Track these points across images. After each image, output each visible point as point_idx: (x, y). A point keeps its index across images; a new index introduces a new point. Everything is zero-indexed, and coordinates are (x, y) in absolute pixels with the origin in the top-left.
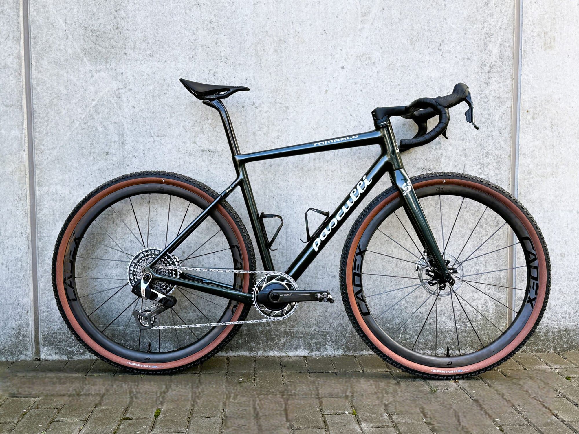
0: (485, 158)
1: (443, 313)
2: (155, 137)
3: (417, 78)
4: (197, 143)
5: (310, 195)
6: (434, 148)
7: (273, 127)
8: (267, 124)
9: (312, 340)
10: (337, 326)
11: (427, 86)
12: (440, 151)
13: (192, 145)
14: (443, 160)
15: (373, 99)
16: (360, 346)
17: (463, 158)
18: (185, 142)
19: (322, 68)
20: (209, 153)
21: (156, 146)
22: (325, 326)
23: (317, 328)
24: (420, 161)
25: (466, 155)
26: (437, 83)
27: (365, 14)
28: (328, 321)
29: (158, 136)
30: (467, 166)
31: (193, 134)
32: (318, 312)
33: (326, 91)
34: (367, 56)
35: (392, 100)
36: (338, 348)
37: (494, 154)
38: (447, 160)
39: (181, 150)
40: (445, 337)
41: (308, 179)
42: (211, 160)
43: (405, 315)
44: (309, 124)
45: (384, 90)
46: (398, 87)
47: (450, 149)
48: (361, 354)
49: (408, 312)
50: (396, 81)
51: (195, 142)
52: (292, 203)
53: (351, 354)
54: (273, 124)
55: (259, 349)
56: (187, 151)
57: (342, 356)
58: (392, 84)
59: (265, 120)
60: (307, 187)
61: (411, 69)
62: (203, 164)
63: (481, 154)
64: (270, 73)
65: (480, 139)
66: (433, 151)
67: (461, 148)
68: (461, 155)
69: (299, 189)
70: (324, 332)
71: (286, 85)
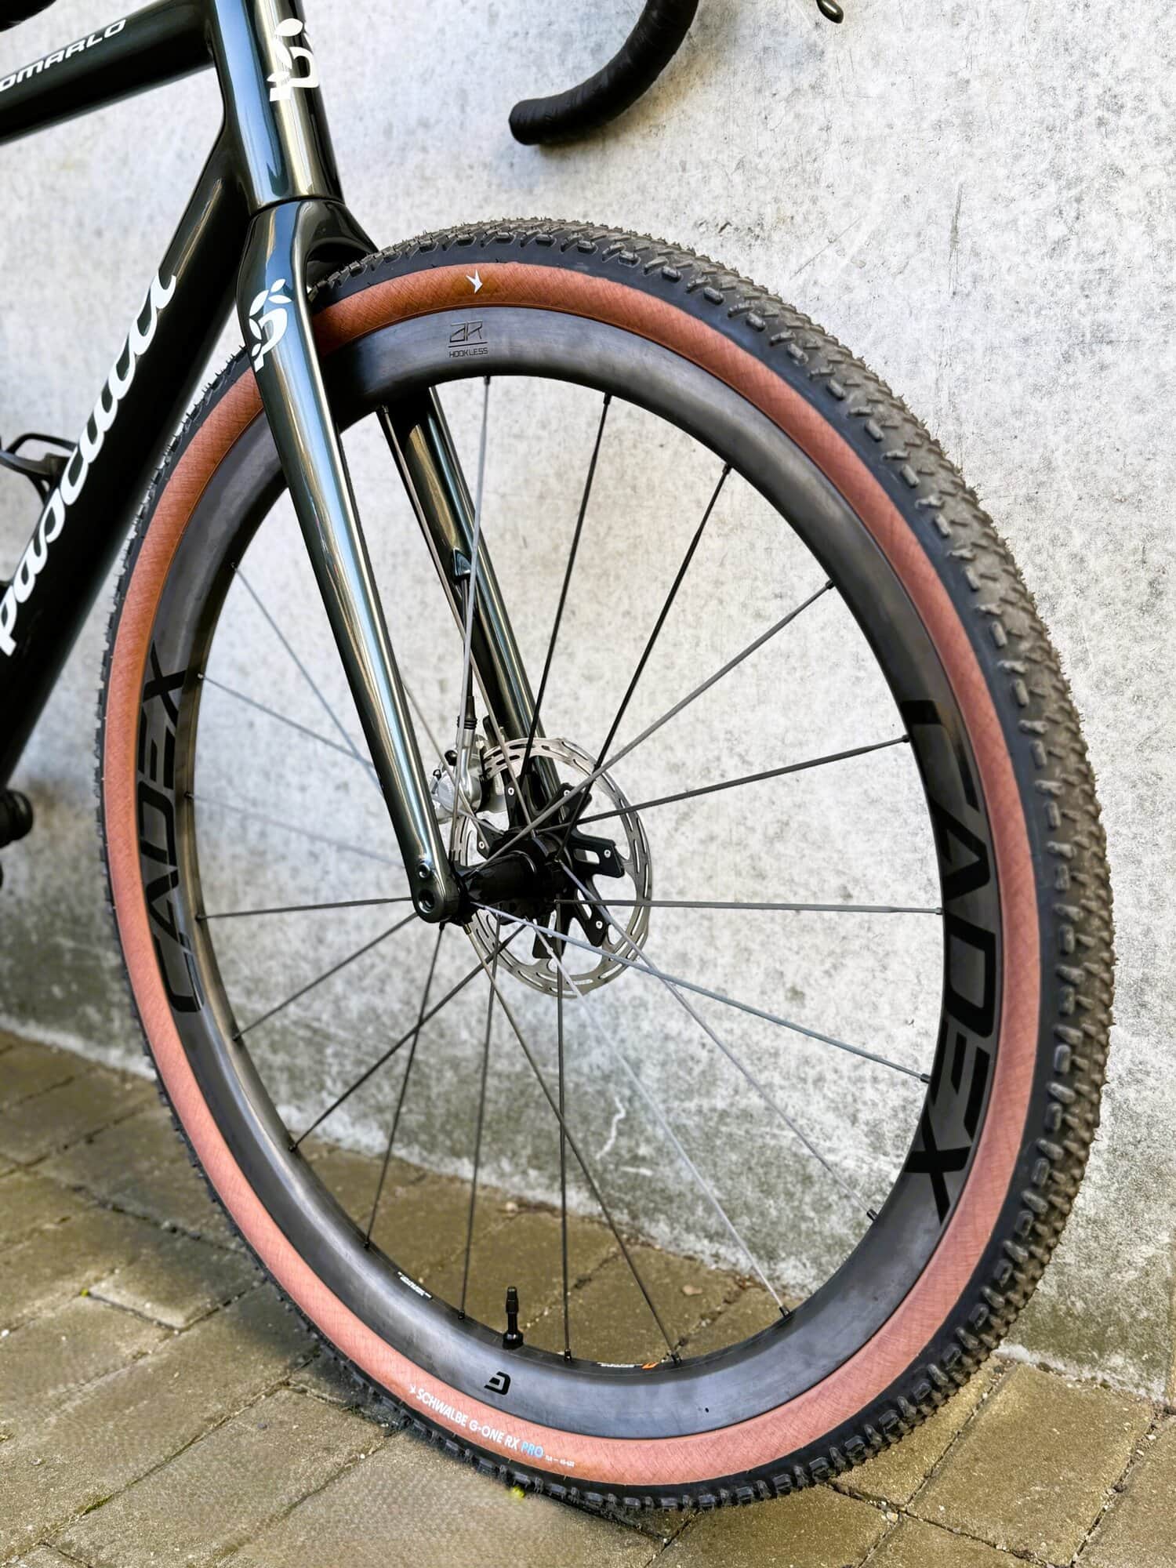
0: (1094, 139)
6: (784, 88)
12: (815, 109)
14: (831, 162)
17: (952, 143)
24: (706, 180)
25: (968, 125)
30: (975, 200)
38: (856, 162)
47: (873, 90)
63: (1071, 105)
66: (780, 109)
67: (939, 80)
68: (938, 126)
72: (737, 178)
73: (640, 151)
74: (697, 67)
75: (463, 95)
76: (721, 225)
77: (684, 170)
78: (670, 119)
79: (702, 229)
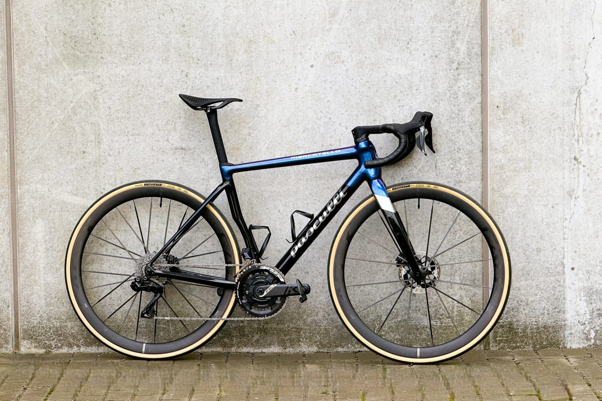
1: (418, 309)
2: (129, 136)
3: (386, 75)
4: (170, 141)
5: (281, 191)
7: (244, 124)
8: (238, 122)
9: (285, 336)
10: (311, 323)
11: (396, 83)
13: (165, 143)
15: (343, 96)
16: (335, 343)
18: (158, 141)
19: (291, 66)
20: (181, 150)
21: (130, 144)
22: (298, 323)
23: (291, 325)
26: (406, 80)
27: (333, 15)
28: (302, 317)
29: (132, 135)
31: (166, 132)
32: (291, 308)
33: (297, 89)
34: (336, 54)
35: (361, 97)
36: (312, 345)
37: (465, 150)
39: (154, 148)
40: (421, 334)
41: (279, 175)
42: (183, 158)
43: (380, 311)
44: (280, 121)
45: (354, 87)
46: (367, 84)
48: (335, 351)
49: (383, 308)
50: (365, 78)
51: (168, 140)
52: (264, 199)
53: (326, 351)
54: (244, 122)
55: (232, 345)
56: (160, 149)
57: (316, 352)
58: (362, 81)
59: (236, 118)
60: (279, 183)
61: (380, 66)
62: (175, 161)
64: (241, 73)
65: (450, 135)
69: (270, 185)
70: (298, 329)
71: (256, 83)
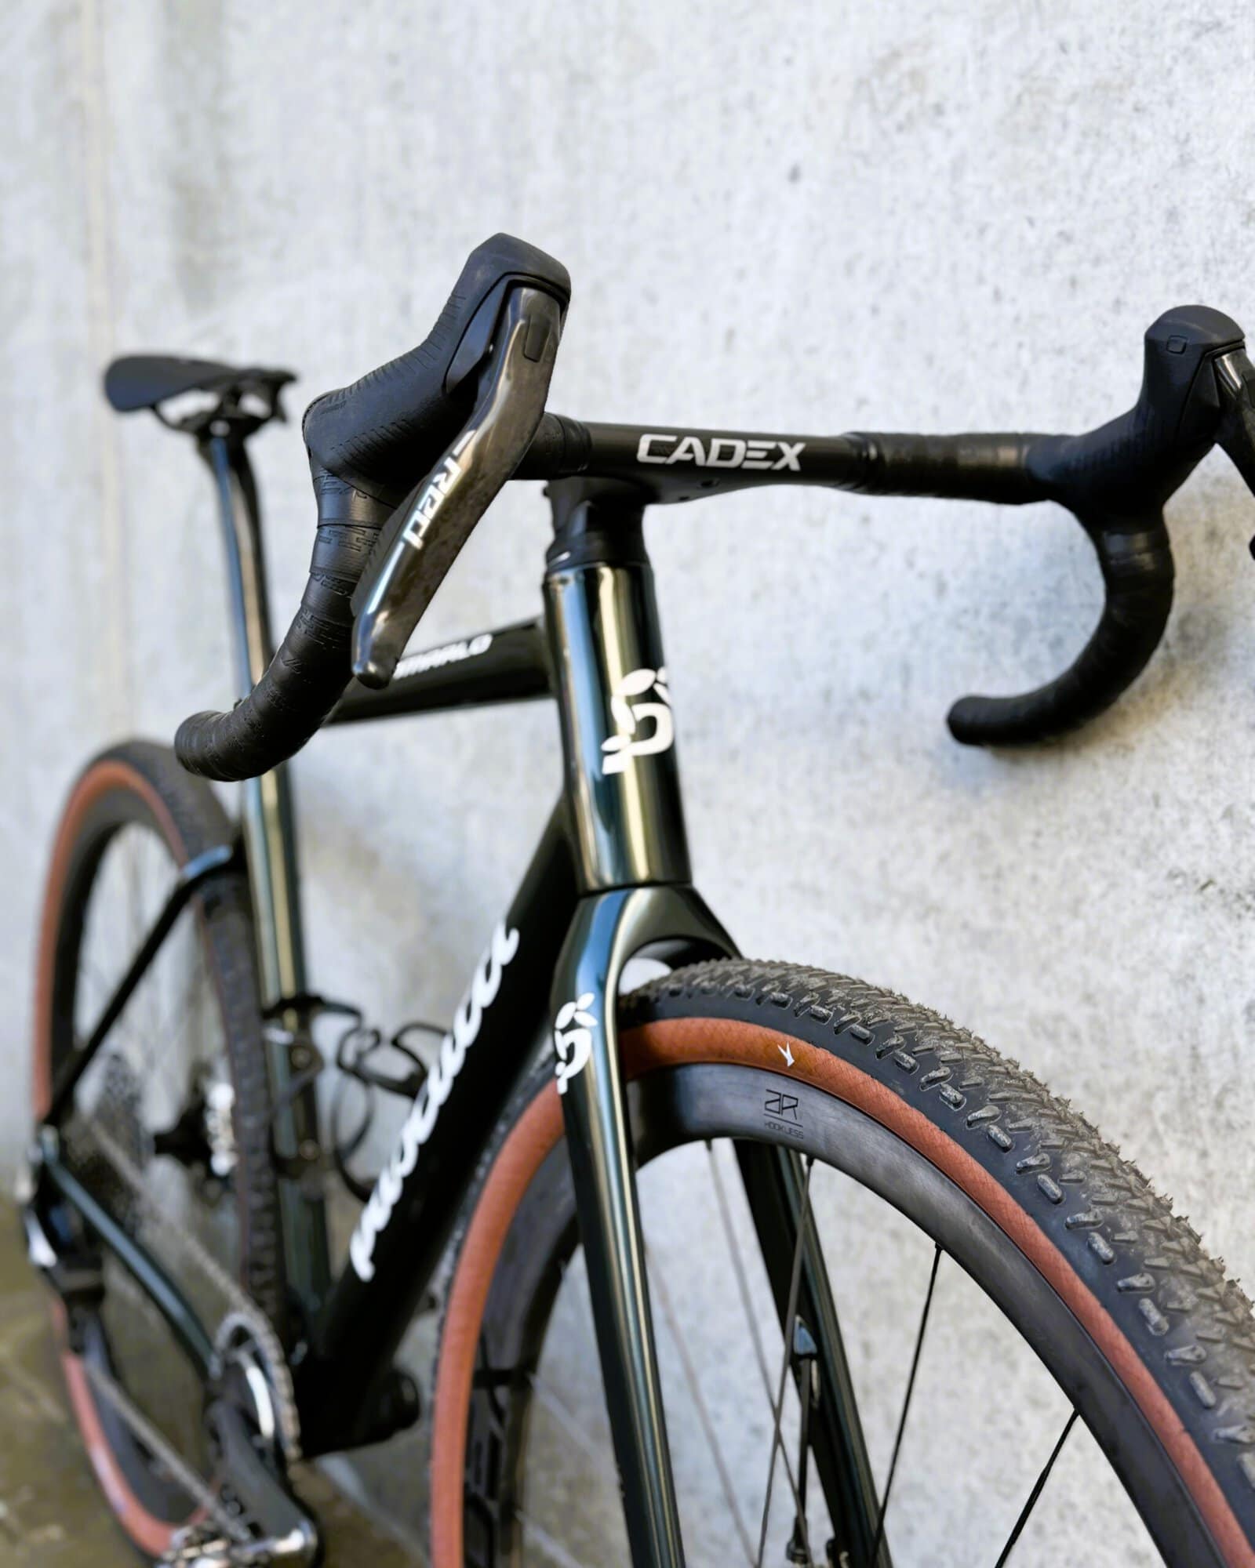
72: (1224, 829)
73: (1103, 772)
74: (1175, 684)
75: (906, 670)
76: (1203, 881)
77: (1157, 804)
78: (1140, 740)
79: (1179, 881)
